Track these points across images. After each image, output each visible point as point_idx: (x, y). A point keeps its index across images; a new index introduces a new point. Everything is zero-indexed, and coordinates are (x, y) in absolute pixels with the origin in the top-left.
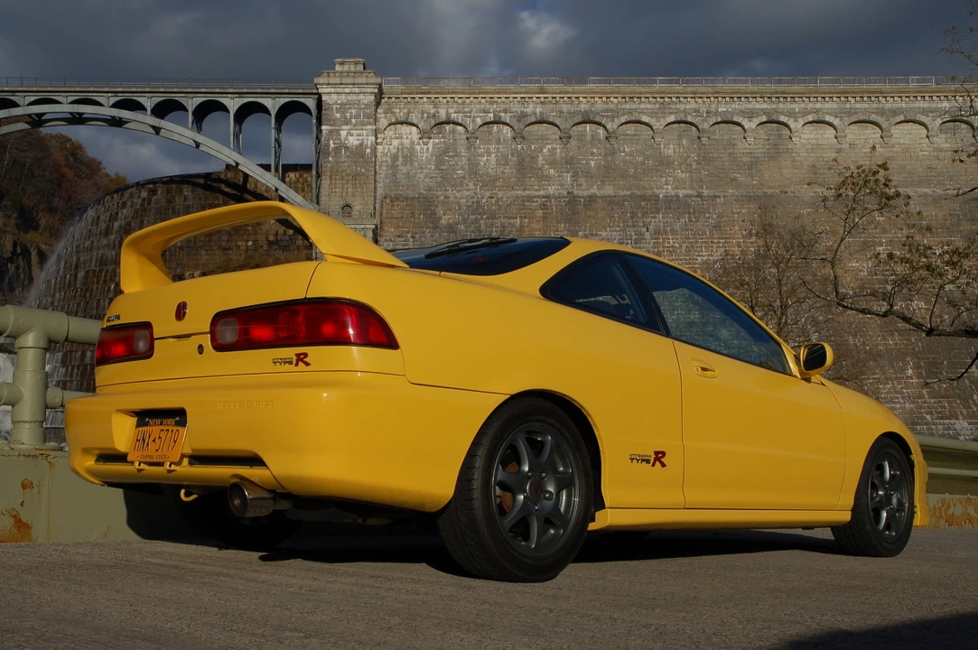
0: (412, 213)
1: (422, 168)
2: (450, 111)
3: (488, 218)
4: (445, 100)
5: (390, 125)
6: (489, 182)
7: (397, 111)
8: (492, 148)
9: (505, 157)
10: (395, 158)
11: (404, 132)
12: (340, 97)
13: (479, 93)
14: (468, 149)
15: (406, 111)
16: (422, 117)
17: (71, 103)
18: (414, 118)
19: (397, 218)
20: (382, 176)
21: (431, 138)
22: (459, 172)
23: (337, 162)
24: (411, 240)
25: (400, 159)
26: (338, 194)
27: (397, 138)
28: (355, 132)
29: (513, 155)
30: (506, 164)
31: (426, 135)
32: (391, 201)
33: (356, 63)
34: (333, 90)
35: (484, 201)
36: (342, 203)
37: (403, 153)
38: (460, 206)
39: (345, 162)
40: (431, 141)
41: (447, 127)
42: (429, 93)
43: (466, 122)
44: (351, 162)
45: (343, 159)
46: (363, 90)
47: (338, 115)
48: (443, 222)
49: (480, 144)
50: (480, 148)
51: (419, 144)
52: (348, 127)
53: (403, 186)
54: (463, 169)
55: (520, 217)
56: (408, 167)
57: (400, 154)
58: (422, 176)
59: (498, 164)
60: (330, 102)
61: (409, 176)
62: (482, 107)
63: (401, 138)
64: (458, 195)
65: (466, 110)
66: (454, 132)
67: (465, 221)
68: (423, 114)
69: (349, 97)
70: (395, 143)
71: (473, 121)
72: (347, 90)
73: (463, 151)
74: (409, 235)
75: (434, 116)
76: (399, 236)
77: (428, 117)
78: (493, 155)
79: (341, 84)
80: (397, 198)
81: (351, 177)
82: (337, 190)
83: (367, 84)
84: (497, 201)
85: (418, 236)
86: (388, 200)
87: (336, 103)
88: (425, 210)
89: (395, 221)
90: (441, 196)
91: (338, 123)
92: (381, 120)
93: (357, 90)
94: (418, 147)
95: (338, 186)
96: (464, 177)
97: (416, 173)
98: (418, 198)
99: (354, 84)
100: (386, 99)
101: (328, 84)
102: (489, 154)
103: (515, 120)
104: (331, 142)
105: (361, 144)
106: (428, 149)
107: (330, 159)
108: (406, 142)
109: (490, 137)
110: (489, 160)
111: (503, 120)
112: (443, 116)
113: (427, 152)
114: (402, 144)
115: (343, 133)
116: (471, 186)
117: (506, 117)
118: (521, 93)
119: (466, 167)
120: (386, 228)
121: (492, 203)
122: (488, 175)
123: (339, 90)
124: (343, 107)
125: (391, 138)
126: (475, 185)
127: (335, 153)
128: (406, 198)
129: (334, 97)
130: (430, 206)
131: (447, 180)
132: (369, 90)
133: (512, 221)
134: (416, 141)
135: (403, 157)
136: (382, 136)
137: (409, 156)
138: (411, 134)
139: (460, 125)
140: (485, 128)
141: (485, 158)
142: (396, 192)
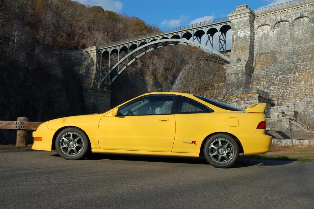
0: (267, 59)
1: (271, 41)
2: (282, 16)
3: (297, 56)
4: (279, 13)
5: (259, 27)
6: (298, 42)
7: (261, 21)
8: (300, 28)
9: (306, 30)
10: (261, 39)
11: (265, 28)
12: (237, 20)
13: (293, 7)
14: (290, 30)
15: (264, 20)
16: (271, 21)
17: (160, 39)
18: (268, 22)
19: (261, 61)
20: (256, 46)
21: (275, 29)
22: (286, 40)
23: (237, 44)
24: (266, 68)
25: (263, 39)
26: (236, 55)
27: (262, 31)
28: (243, 32)
29: (309, 29)
30: (307, 33)
31: (273, 28)
32: (259, 55)
33: (243, 6)
34: (234, 18)
35: (296, 49)
36: (237, 58)
37: (264, 36)
38: (286, 53)
39: (239, 43)
40: (275, 30)
41: (282, 23)
42: (272, 11)
43: (288, 19)
44: (241, 43)
45: (239, 42)
46: (244, 16)
47: (237, 27)
48: (279, 60)
49: (295, 27)
50: (295, 29)
51: (270, 32)
52: (240, 30)
53: (264, 49)
54: (288, 38)
55: (312, 54)
56: (266, 41)
57: (263, 37)
58: (271, 44)
59: (303, 34)
60: (234, 22)
61: (266, 45)
62: (295, 12)
63: (264, 31)
64: (286, 49)
65: (288, 15)
66: (284, 24)
67: (288, 59)
68: (271, 20)
69: (240, 19)
70: (262, 33)
71: (292, 19)
72: (239, 17)
73: (288, 31)
74: (265, 67)
75: (275, 20)
76: (262, 68)
77: (273, 21)
78: (301, 30)
79: (236, 15)
80: (262, 54)
81: (241, 48)
82: (236, 54)
83: (246, 13)
84: (302, 49)
85: (268, 67)
86: (258, 55)
87: (236, 22)
88: (272, 57)
89: (260, 62)
90: (278, 50)
91: (237, 29)
92: (255, 25)
93: (242, 16)
94: (270, 33)
95: (236, 52)
96: (288, 41)
97: (269, 43)
98: (270, 52)
99: (241, 14)
100: (256, 17)
101: (232, 16)
102: (299, 30)
103: (309, 14)
104: (235, 37)
105: (245, 36)
106: (274, 33)
107: (234, 43)
108: (266, 32)
109: (300, 23)
110: (299, 32)
111: (304, 15)
112: (279, 19)
113: (274, 34)
114: (264, 33)
115: (239, 33)
116: (291, 44)
117: (306, 14)
118: (311, 2)
119: (289, 37)
120: (257, 66)
121: (300, 50)
122: (298, 39)
123: (236, 17)
124: (238, 23)
125: (260, 32)
126: (293, 44)
127: (236, 41)
128: (265, 53)
129: (235, 20)
130: (274, 55)
131: (281, 43)
132: (246, 15)
133: (308, 56)
134: (269, 31)
135: (264, 38)
136: (256, 31)
137: (267, 37)
138: (267, 28)
139: (287, 21)
140: (297, 20)
141: (297, 32)
142: (261, 52)
